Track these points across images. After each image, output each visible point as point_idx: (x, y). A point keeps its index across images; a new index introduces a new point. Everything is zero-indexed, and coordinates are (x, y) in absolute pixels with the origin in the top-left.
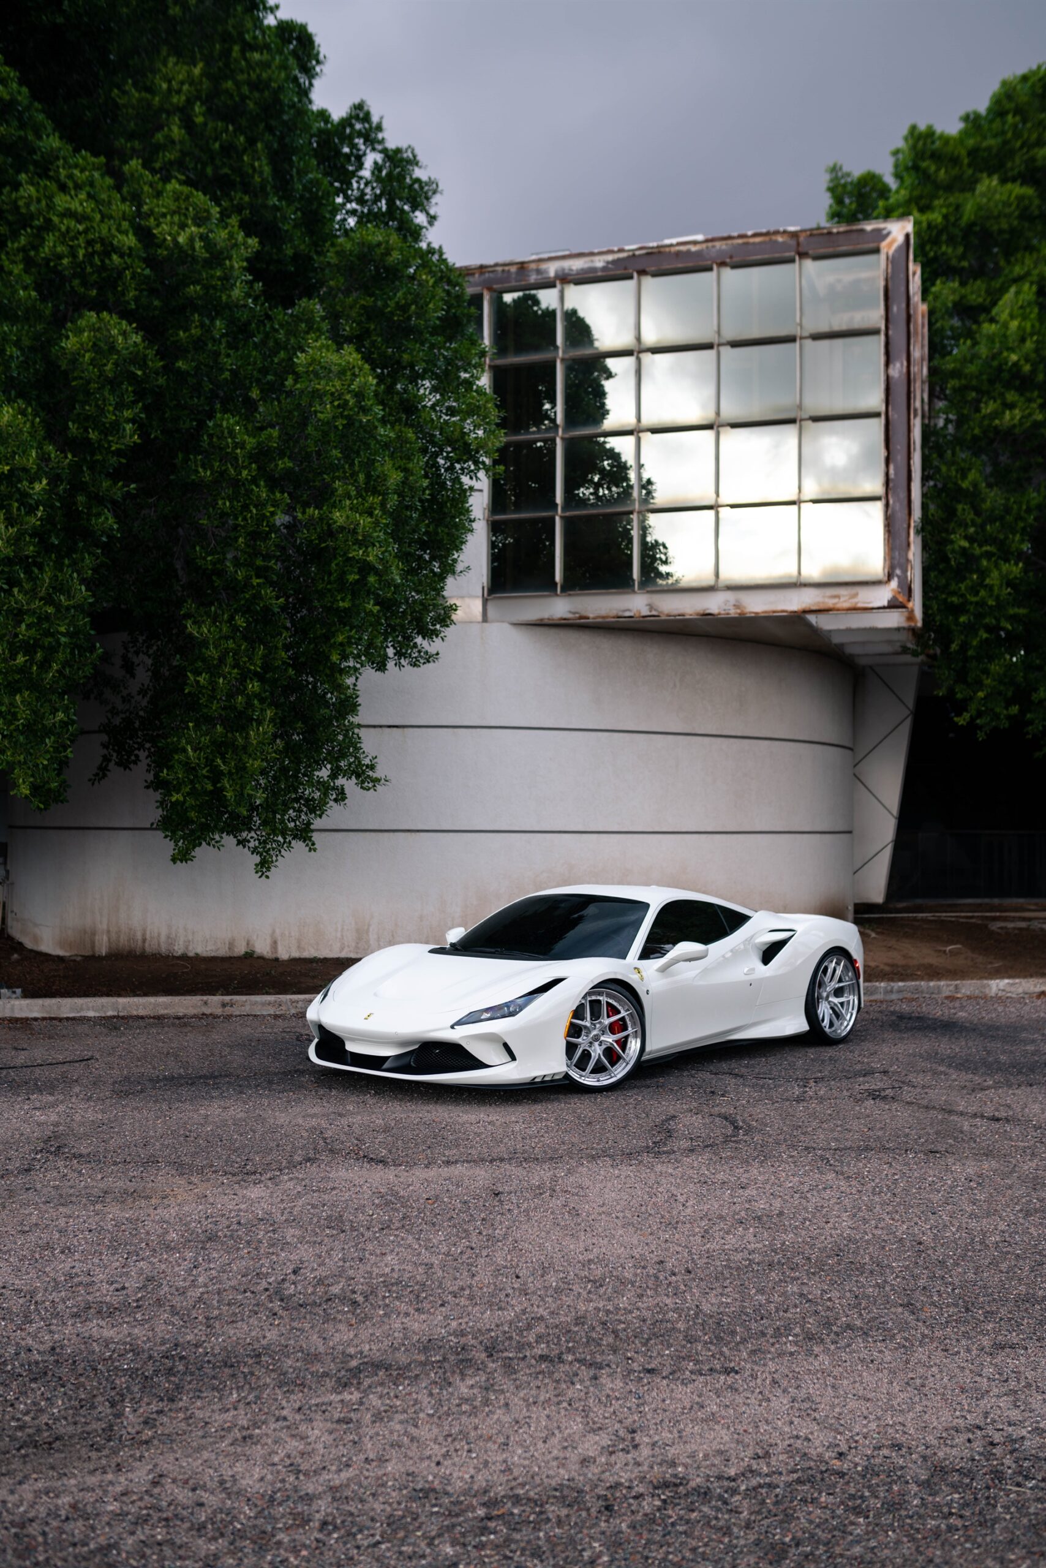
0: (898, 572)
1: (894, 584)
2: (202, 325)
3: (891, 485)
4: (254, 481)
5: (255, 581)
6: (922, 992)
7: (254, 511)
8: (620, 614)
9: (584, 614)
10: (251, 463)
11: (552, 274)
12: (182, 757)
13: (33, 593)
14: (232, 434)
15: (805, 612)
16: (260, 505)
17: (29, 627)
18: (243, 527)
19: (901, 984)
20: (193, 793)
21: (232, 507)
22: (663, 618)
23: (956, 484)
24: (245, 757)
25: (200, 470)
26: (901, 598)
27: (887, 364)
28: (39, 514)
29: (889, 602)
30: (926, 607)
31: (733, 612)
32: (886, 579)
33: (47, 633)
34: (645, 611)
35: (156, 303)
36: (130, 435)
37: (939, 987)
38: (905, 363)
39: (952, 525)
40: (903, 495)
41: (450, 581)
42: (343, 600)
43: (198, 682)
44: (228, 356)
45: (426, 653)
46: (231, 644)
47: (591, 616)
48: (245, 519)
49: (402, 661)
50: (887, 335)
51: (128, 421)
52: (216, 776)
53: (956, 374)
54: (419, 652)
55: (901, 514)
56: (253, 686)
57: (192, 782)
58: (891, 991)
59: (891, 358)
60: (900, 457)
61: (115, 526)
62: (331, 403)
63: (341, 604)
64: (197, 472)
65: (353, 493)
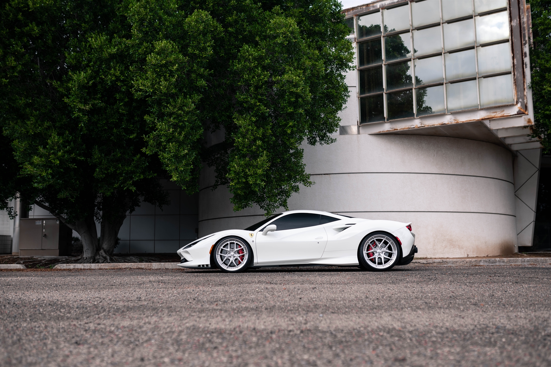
0: (520, 100)
1: (519, 105)
2: (237, 15)
3: (515, 67)
4: (256, 67)
5: (258, 104)
6: (538, 262)
7: (256, 78)
8: (410, 127)
9: (396, 128)
10: (255, 61)
11: (378, 7)
12: (233, 169)
13: (175, 107)
14: (248, 51)
15: (482, 119)
16: (259, 76)
17: (174, 119)
18: (253, 84)
19: (528, 258)
20: (238, 183)
21: (249, 77)
22: (426, 127)
23: (545, 66)
24: (257, 170)
25: (237, 65)
26: (522, 110)
27: (511, 21)
28: (176, 77)
29: (517, 112)
30: (535, 117)
31: (454, 122)
32: (515, 103)
33: (180, 121)
34: (419, 125)
35: (221, 8)
36: (210, 51)
37: (546, 260)
38: (518, 20)
39: (544, 82)
40: (521, 70)
41: (339, 112)
42: (290, 109)
43: (238, 141)
44: (247, 26)
45: (331, 139)
46: (250, 127)
47: (399, 129)
48: (253, 81)
49: (322, 142)
50: (510, 10)
51: (209, 46)
52: (246, 176)
53: (542, 24)
54: (329, 138)
55: (520, 77)
56: (259, 143)
57: (238, 179)
58: (524, 261)
59: (512, 18)
60: (518, 56)
61: (206, 85)
62: (282, 36)
63: (289, 110)
64: (236, 66)
65: (293, 69)
